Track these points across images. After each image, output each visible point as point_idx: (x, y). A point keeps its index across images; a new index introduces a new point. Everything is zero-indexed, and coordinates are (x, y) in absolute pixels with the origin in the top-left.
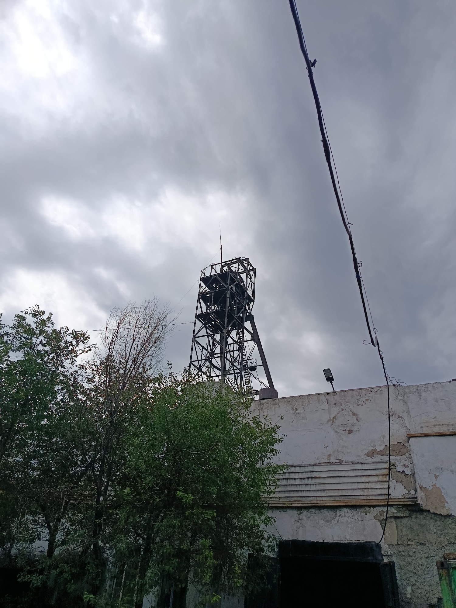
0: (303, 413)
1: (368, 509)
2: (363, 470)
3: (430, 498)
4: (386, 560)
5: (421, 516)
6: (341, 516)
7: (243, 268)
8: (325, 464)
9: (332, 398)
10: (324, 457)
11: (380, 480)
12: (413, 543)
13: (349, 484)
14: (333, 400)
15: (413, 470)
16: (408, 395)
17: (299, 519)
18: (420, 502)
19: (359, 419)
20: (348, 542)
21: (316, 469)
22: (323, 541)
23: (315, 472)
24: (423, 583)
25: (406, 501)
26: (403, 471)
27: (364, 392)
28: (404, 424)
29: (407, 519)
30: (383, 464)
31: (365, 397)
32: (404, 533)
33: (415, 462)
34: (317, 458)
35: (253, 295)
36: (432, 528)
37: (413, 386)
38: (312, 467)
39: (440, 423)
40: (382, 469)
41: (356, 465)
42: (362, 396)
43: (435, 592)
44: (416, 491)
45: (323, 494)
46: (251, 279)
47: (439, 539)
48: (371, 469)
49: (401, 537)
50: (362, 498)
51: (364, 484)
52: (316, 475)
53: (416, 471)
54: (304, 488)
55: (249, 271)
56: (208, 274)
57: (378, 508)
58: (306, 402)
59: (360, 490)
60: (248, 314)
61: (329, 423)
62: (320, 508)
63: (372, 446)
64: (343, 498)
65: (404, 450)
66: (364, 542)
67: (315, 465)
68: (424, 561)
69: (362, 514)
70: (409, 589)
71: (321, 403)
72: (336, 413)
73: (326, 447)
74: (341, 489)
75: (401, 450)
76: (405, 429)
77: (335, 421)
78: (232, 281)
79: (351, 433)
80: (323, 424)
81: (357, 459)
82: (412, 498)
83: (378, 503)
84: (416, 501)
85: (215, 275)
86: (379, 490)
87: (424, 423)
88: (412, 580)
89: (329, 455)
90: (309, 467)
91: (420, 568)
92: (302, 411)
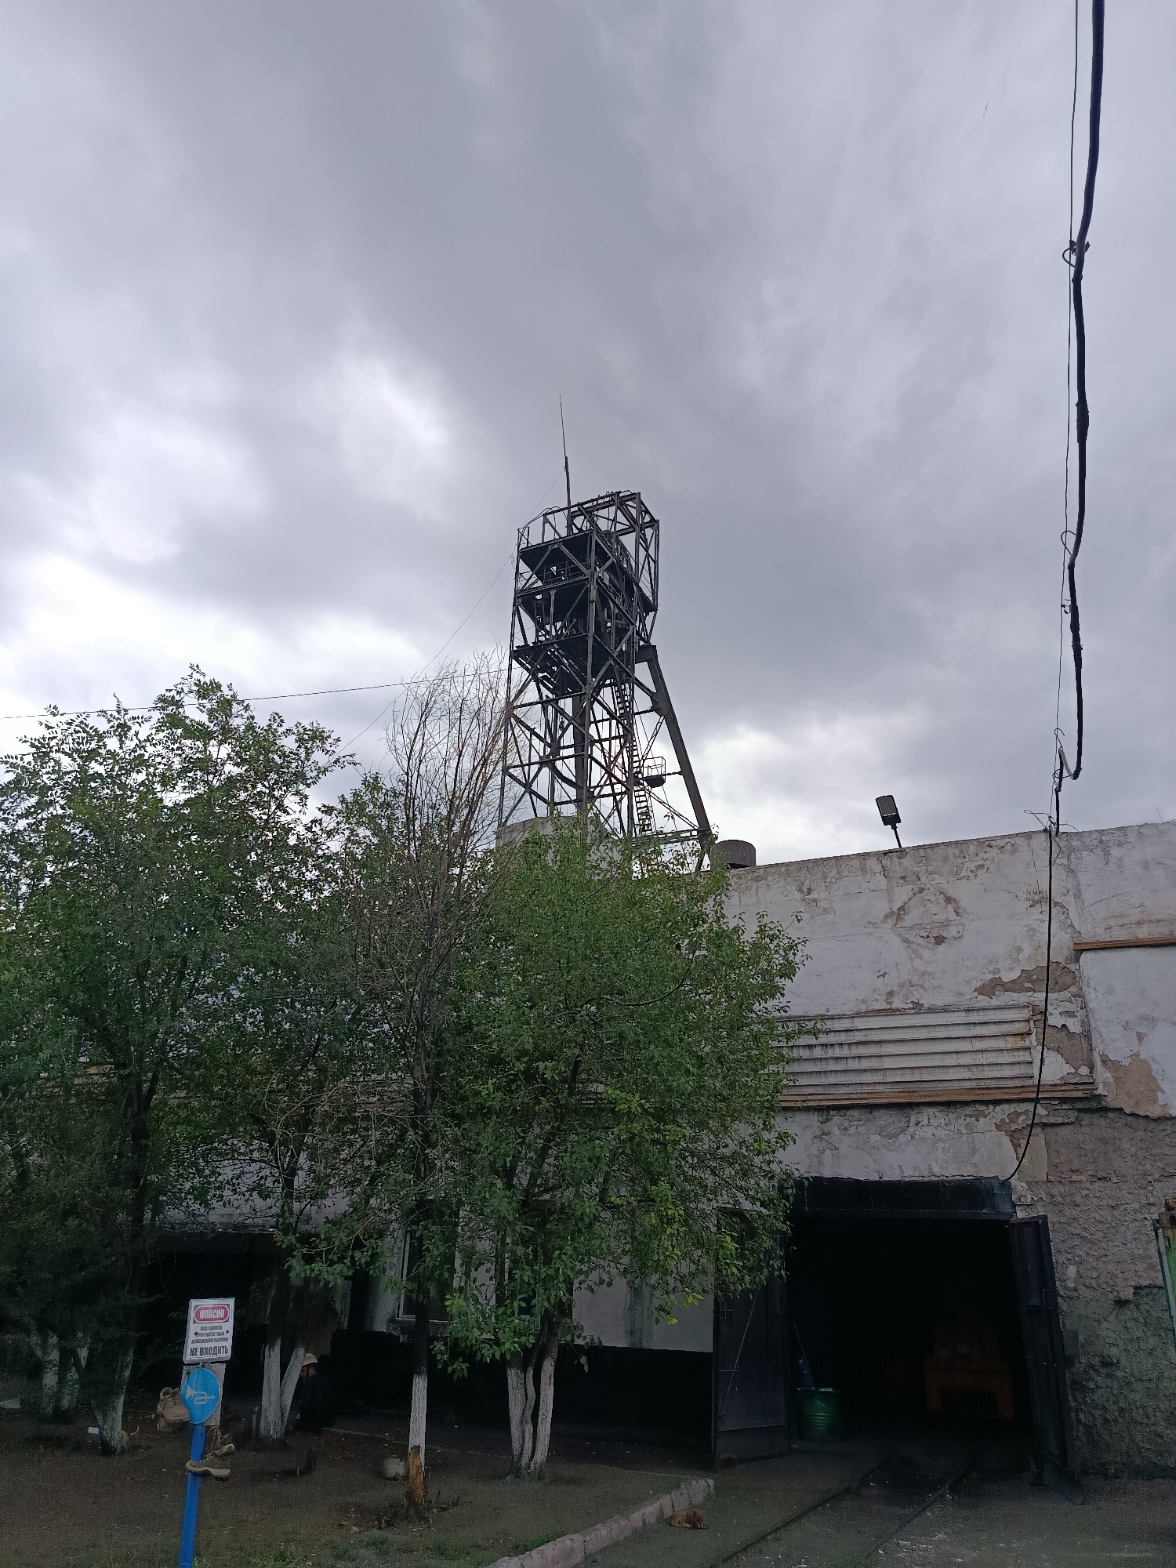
0: (826, 899)
1: (983, 1108)
2: (969, 1024)
3: (1123, 1083)
4: (1021, 1214)
5: (1103, 1121)
6: (920, 1124)
7: (626, 518)
8: (878, 1012)
9: (897, 863)
10: (878, 997)
11: (1009, 1046)
12: (1083, 1178)
13: (936, 1056)
14: (898, 868)
15: (1085, 1023)
16: (1079, 855)
17: (823, 1134)
18: (1101, 1090)
19: (960, 911)
20: (937, 1179)
21: (859, 1023)
22: (880, 1178)
23: (857, 1030)
24: (1104, 1259)
25: (1070, 1091)
26: (1064, 1026)
27: (972, 848)
28: (1069, 921)
29: (1070, 1128)
30: (1016, 1011)
31: (976, 859)
32: (1063, 1158)
33: (1091, 1005)
34: (861, 999)
35: (655, 593)
36: (1126, 1145)
37: (1090, 832)
38: (850, 1020)
39: (1153, 918)
40: (1014, 1021)
41: (953, 1014)
42: (967, 859)
43: (1129, 1275)
44: (1092, 1068)
45: (877, 1078)
46: (647, 550)
47: (1141, 1167)
48: (989, 1023)
49: (1056, 1166)
50: (968, 1085)
51: (973, 1055)
52: (859, 1037)
53: (1093, 1025)
54: (832, 1066)
55: (642, 528)
56: (535, 540)
57: (1005, 1107)
58: (833, 874)
59: (962, 1069)
60: (642, 643)
61: (890, 920)
62: (872, 1107)
63: (990, 972)
64: (924, 1085)
65: (1068, 979)
66: (972, 1178)
67: (858, 1015)
68: (1106, 1214)
69: (968, 1119)
70: (1072, 1271)
71: (869, 875)
72: (905, 898)
73: (883, 976)
74: (919, 1068)
75: (1059, 980)
76: (1069, 931)
77: (902, 916)
78: (602, 557)
79: (943, 942)
80: (875, 923)
81: (957, 1001)
82: (1083, 1084)
83: (1006, 1097)
84: (1093, 1089)
85: (555, 542)
86: (1006, 1067)
87: (1114, 917)
88: (1079, 1252)
89: (891, 994)
90: (843, 1021)
91: (1097, 1228)
92: (823, 895)
